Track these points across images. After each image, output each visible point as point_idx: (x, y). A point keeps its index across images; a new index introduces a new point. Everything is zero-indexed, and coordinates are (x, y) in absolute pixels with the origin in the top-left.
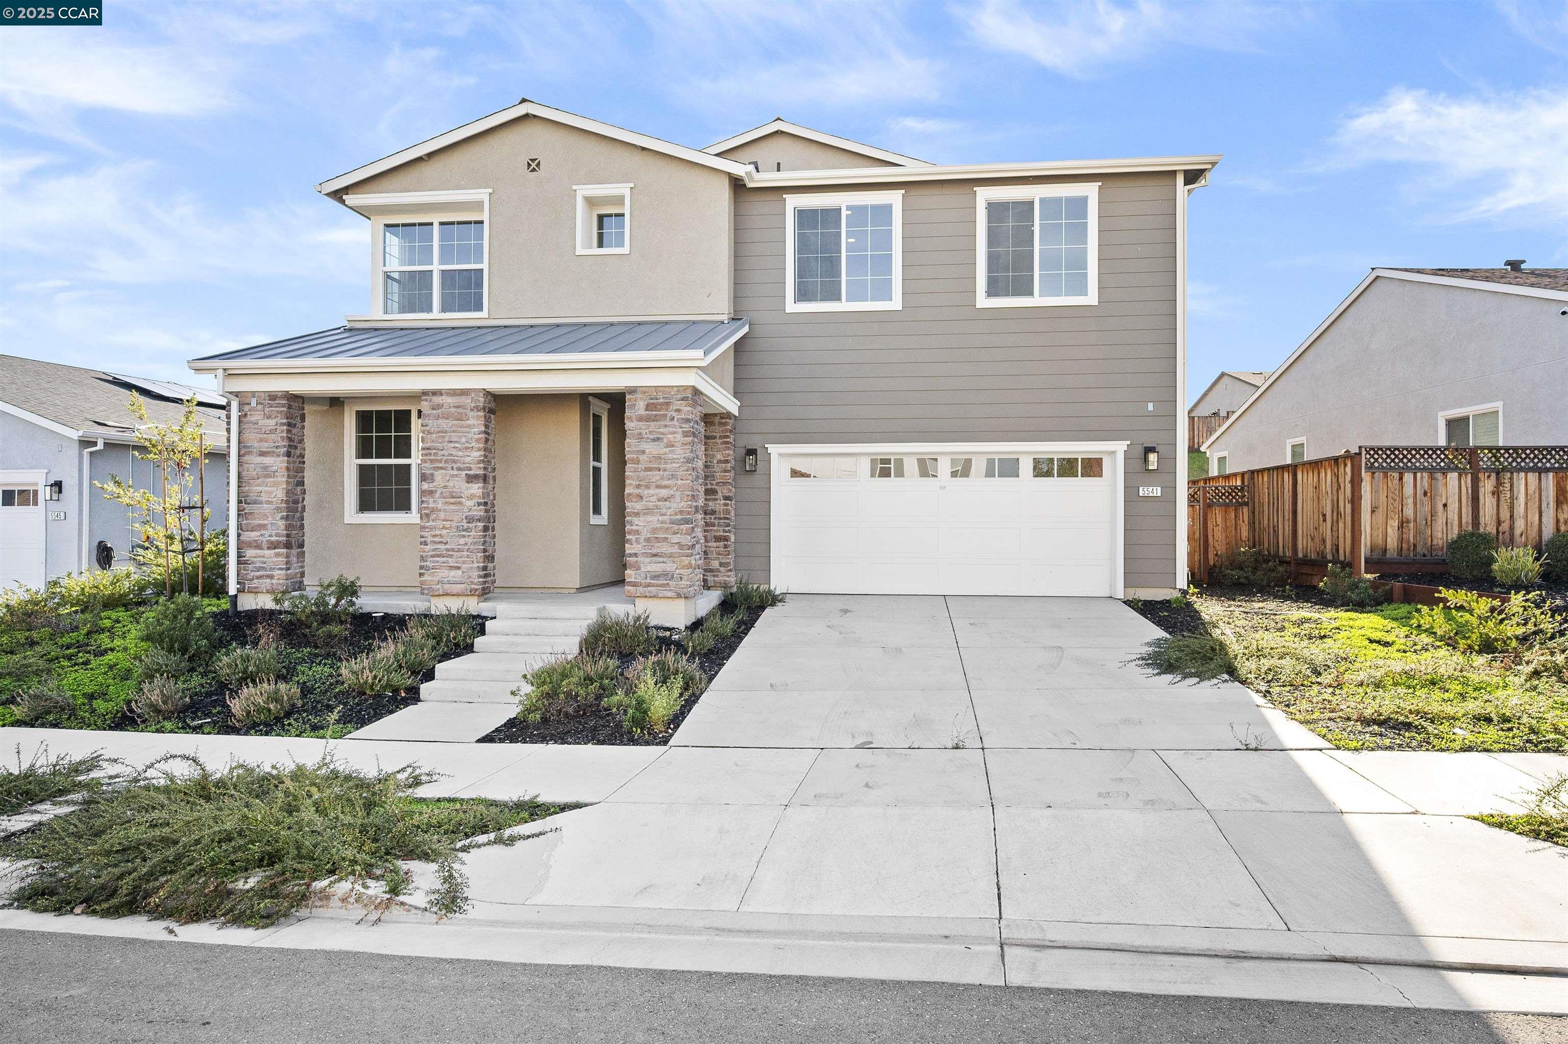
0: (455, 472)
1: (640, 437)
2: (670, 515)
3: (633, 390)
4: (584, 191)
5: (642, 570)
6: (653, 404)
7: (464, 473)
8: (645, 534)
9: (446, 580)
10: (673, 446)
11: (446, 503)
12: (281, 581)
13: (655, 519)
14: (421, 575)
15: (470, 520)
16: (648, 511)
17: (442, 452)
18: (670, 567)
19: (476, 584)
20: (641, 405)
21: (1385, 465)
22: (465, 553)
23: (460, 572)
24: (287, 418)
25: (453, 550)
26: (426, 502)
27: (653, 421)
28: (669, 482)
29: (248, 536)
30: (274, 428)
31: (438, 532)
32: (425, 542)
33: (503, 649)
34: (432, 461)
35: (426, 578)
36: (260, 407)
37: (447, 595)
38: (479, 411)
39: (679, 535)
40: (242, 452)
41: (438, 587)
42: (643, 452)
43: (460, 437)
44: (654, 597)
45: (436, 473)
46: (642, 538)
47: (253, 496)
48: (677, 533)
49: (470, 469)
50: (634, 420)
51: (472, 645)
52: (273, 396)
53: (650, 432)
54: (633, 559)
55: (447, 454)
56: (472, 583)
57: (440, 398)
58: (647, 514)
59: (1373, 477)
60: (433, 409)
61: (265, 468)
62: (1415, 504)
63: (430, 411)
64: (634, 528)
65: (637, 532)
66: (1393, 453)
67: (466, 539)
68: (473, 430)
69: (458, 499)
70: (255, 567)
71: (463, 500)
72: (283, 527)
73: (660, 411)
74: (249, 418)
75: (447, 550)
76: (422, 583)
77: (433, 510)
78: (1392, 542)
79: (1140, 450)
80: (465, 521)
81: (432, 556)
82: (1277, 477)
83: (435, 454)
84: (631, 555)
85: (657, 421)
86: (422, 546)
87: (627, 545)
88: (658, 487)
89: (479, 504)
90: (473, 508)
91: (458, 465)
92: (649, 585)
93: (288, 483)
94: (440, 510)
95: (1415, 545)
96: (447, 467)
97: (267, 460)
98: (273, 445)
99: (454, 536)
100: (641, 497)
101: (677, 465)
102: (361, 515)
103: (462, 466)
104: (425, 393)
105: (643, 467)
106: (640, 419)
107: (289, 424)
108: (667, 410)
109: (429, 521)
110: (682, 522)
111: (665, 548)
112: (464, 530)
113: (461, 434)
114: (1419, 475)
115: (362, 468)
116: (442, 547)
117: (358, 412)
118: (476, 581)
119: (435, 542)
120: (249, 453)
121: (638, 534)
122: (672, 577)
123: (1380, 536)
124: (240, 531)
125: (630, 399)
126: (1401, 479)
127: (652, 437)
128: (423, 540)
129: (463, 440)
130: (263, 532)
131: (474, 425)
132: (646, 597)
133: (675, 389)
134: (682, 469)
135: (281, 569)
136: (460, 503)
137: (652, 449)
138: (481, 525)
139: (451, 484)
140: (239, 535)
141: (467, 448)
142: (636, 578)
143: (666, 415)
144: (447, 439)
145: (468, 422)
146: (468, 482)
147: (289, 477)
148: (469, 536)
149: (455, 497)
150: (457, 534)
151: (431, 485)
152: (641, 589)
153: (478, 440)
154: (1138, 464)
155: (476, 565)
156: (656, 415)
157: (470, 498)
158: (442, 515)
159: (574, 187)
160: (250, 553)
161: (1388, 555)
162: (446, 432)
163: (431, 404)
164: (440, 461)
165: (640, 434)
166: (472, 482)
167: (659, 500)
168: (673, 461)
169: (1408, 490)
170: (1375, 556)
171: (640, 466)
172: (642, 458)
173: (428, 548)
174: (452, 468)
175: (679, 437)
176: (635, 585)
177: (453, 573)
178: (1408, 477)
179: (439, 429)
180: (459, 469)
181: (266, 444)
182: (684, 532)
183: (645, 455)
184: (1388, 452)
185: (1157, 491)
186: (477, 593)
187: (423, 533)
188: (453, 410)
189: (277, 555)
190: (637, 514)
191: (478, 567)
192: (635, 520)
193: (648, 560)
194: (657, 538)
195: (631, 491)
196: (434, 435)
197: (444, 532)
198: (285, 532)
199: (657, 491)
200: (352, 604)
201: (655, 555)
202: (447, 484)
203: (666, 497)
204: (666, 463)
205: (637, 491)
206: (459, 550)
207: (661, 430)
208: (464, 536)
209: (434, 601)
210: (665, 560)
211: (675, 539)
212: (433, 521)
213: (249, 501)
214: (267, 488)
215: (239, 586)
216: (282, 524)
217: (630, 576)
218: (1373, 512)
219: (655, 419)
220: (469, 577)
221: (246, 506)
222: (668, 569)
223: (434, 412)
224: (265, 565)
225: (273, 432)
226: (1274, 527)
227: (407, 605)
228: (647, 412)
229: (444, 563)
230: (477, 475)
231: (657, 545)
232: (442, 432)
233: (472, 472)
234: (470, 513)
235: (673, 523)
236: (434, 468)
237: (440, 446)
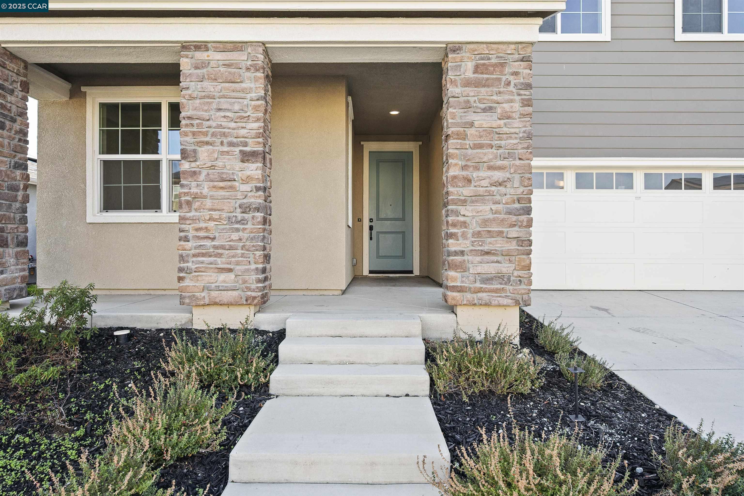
0: (225, 148)
1: (467, 106)
2: (507, 203)
3: (457, 48)
5: (471, 271)
6: (484, 64)
7: (237, 149)
8: (474, 227)
9: (213, 285)
10: (509, 118)
11: (214, 187)
13: (487, 208)
14: (180, 279)
15: (245, 209)
16: (478, 198)
17: (208, 123)
18: (505, 267)
19: (254, 291)
20: (470, 66)
22: (239, 252)
23: (232, 276)
25: (223, 247)
26: (187, 185)
27: (484, 86)
28: (505, 163)
32: (186, 237)
33: (315, 390)
34: (194, 134)
35: (187, 283)
37: (216, 304)
38: (257, 70)
39: (516, 228)
41: (203, 294)
42: (472, 124)
43: (232, 104)
44: (486, 305)
45: (200, 149)
46: (470, 232)
48: (514, 226)
49: (246, 144)
50: (459, 85)
51: (267, 384)
53: (480, 101)
54: (458, 258)
55: (214, 125)
56: (249, 289)
57: (207, 53)
58: (477, 201)
60: (196, 68)
63: (193, 71)
64: (461, 219)
65: (464, 224)
67: (241, 233)
68: (249, 96)
69: (229, 183)
71: (237, 184)
73: (492, 74)
75: (215, 247)
76: (181, 290)
77: (196, 197)
80: (239, 210)
81: (194, 256)
84: (456, 253)
85: (488, 86)
86: (182, 243)
88: (490, 168)
89: (258, 189)
90: (250, 194)
91: (230, 139)
92: (480, 290)
94: (205, 197)
96: (214, 142)
99: (224, 229)
100: (470, 181)
101: (516, 141)
102: (105, 214)
103: (235, 140)
104: (186, 46)
105: (471, 143)
106: (467, 83)
108: (501, 72)
109: (190, 211)
110: (521, 211)
111: (500, 244)
112: (238, 222)
113: (234, 100)
115: (106, 163)
116: (208, 243)
117: (102, 105)
118: (254, 286)
119: (199, 238)
121: (466, 227)
122: (509, 279)
125: (455, 58)
127: (483, 106)
128: (182, 234)
129: (237, 107)
131: (251, 88)
132: (475, 305)
133: (513, 46)
134: (520, 146)
137: (482, 120)
138: (260, 215)
139: (220, 163)
141: (242, 118)
142: (462, 282)
143: (499, 80)
144: (214, 106)
145: (243, 85)
146: (243, 161)
148: (244, 229)
149: (226, 180)
150: (228, 227)
151: (193, 164)
152: (469, 296)
153: (256, 108)
155: (253, 266)
156: (487, 79)
157: (247, 180)
158: (208, 203)
162: (213, 97)
163: (193, 61)
164: (205, 134)
165: (468, 101)
166: (248, 161)
167: (492, 185)
168: (509, 135)
171: (467, 142)
172: (470, 132)
173: (189, 244)
174: (222, 143)
175: (517, 106)
176: (460, 290)
177: (222, 277)
179: (203, 94)
180: (231, 144)
183: (475, 129)
186: (256, 301)
187: (183, 226)
188: (222, 69)
190: (464, 202)
191: (257, 269)
192: (462, 210)
193: (478, 259)
194: (489, 231)
195: (456, 173)
196: (198, 101)
197: (212, 224)
199: (489, 173)
200: (81, 320)
201: (488, 253)
202: (214, 163)
203: (500, 180)
204: (500, 138)
205: (464, 173)
206: (231, 248)
207: (495, 98)
208: (237, 230)
209: (196, 312)
210: (499, 258)
211: (514, 233)
212: (196, 210)
217: (454, 279)
219: (485, 84)
220: (245, 282)
222: (504, 270)
223: (198, 71)
227: (161, 317)
228: (476, 75)
229: (211, 263)
230: (254, 152)
231: (489, 240)
232: (208, 97)
233: (248, 149)
234: (245, 201)
235: (510, 213)
236: (198, 143)
237: (206, 115)
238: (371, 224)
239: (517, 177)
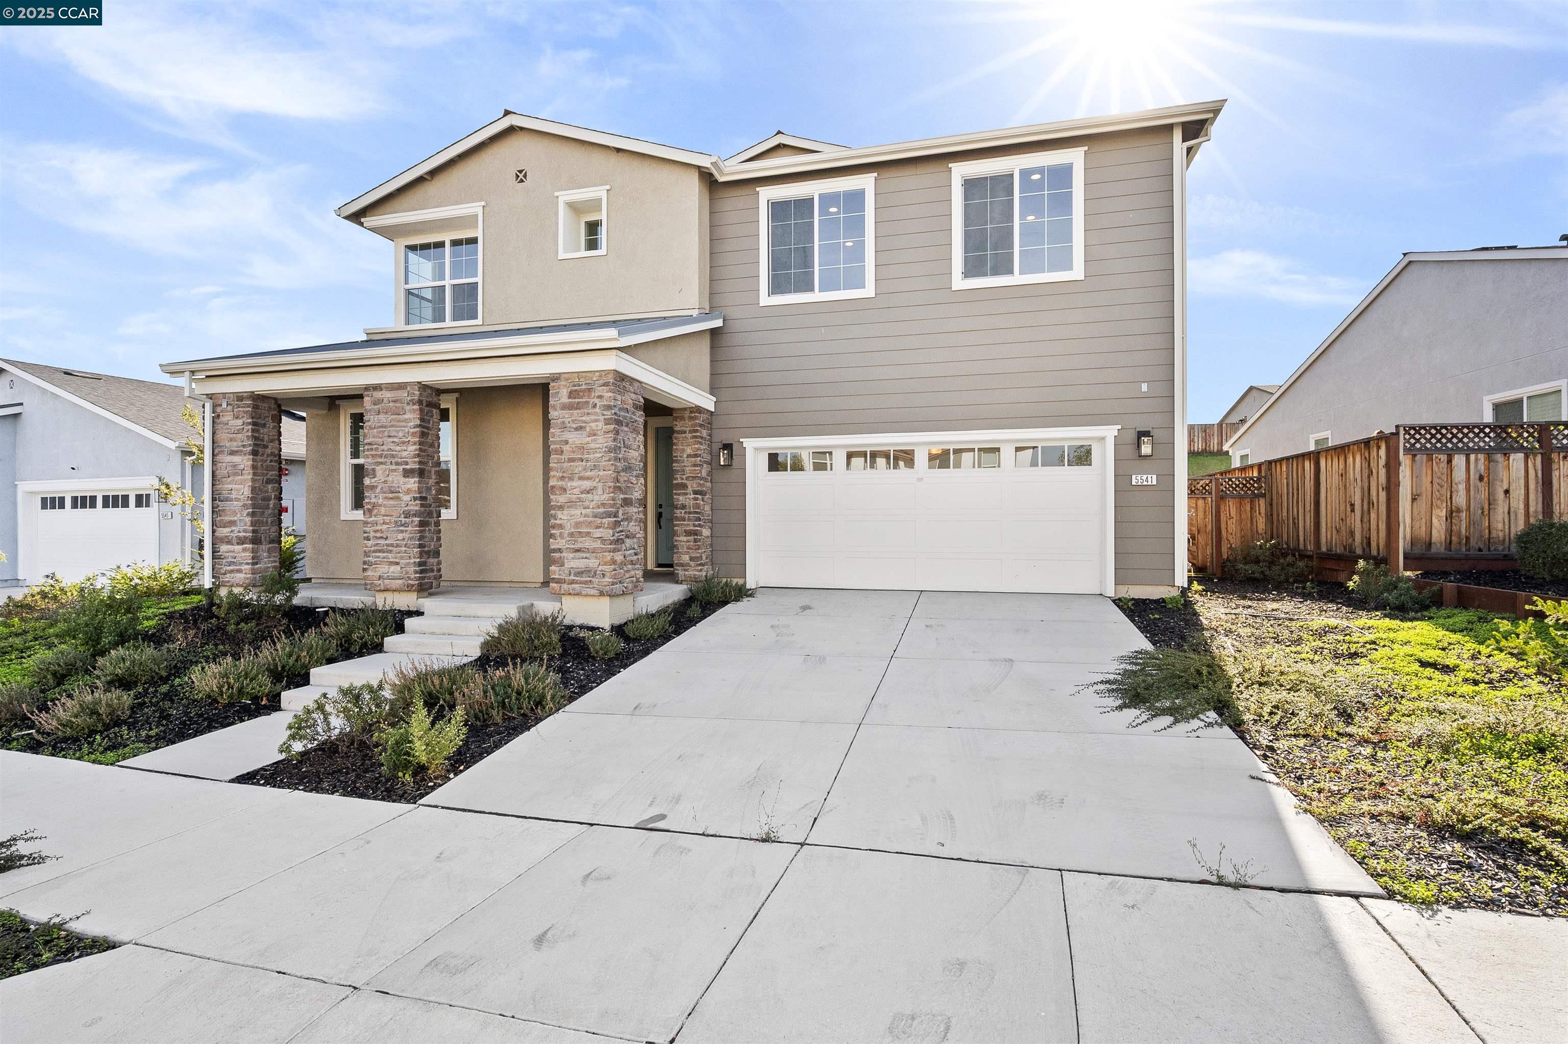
0: (394, 467)
1: (564, 427)
2: (593, 508)
3: (556, 377)
4: (566, 196)
5: (566, 565)
6: (576, 391)
7: (401, 468)
8: (569, 528)
9: (386, 575)
10: (595, 435)
11: (385, 498)
12: (249, 576)
13: (578, 512)
14: (364, 570)
15: (407, 515)
16: (571, 504)
17: (382, 447)
18: (593, 563)
19: (413, 580)
20: (564, 392)
21: (1428, 445)
22: (404, 549)
23: (398, 568)
24: (252, 418)
25: (392, 545)
26: (369, 497)
27: (577, 409)
28: (592, 473)
29: (223, 532)
30: (242, 427)
31: (379, 528)
32: (368, 537)
33: (408, 648)
34: (373, 456)
35: (369, 573)
36: (230, 408)
37: (388, 590)
38: (414, 404)
39: (601, 530)
40: (216, 451)
41: (379, 582)
42: (567, 442)
43: (398, 432)
44: (577, 594)
45: (377, 468)
46: (566, 532)
47: (225, 494)
48: (600, 527)
49: (407, 463)
50: (558, 409)
51: (382, 644)
52: (240, 397)
53: (573, 421)
54: (557, 555)
55: (386, 449)
56: (409, 578)
57: (380, 393)
58: (571, 507)
59: (1413, 460)
60: (375, 404)
61: (235, 466)
62: (1468, 490)
63: (373, 407)
64: (558, 522)
65: (561, 526)
66: (1439, 432)
67: (404, 534)
68: (409, 424)
69: (396, 494)
70: (227, 562)
71: (401, 495)
72: (249, 523)
73: (582, 398)
74: (222, 419)
75: (388, 545)
76: (365, 578)
77: (374, 506)
78: (1439, 533)
79: (1131, 436)
80: (403, 516)
81: (374, 551)
82: (1297, 465)
83: (377, 449)
84: (554, 551)
85: (580, 409)
86: (366, 542)
87: (551, 540)
88: (581, 478)
89: (415, 499)
90: (410, 503)
91: (396, 460)
92: (573, 582)
93: (253, 480)
94: (380, 506)
95: (1467, 538)
96: (386, 462)
97: (236, 459)
98: (240, 444)
99: (393, 531)
100: (565, 490)
101: (599, 455)
102: (355, 512)
103: (400, 460)
104: (367, 388)
105: (566, 457)
106: (564, 407)
107: (254, 424)
108: (589, 397)
109: (371, 517)
110: (604, 515)
111: (587, 543)
112: (402, 525)
113: (399, 429)
114: (1472, 457)
115: (352, 467)
116: (382, 542)
117: (351, 415)
118: (413, 576)
119: (376, 538)
120: (222, 452)
121: (562, 529)
122: (595, 573)
123: (1424, 529)
124: (215, 527)
125: (553, 387)
126: (1450, 461)
127: (574, 426)
128: (365, 535)
129: (401, 434)
130: (233, 528)
131: (410, 419)
132: (570, 594)
133: (597, 374)
134: (604, 459)
135: (248, 564)
136: (398, 498)
137: (575, 438)
138: (417, 520)
139: (390, 479)
140: (214, 532)
141: (403, 443)
142: (561, 575)
143: (587, 403)
144: (386, 434)
145: (406, 416)
146: (404, 477)
147: (254, 474)
148: (406, 531)
149: (394, 492)
150: (395, 529)
151: (373, 480)
152: (565, 586)
153: (413, 434)
154: (1129, 451)
155: (412, 561)
156: (579, 403)
157: (408, 491)
158: (383, 510)
159: (556, 194)
160: (224, 548)
161: (1433, 550)
162: (385, 427)
163: (373, 399)
164: (381, 456)
165: (563, 422)
166: (408, 476)
167: (582, 493)
168: (595, 451)
169: (1459, 473)
170: (1417, 551)
171: (563, 457)
172: (566, 448)
173: (370, 543)
174: (391, 463)
175: (601, 424)
176: (558, 581)
177: (393, 568)
178: (1459, 460)
179: (379, 424)
180: (397, 464)
181: (235, 444)
182: (606, 526)
183: (569, 445)
184: (1433, 431)
185: (1153, 480)
186: (414, 588)
187: (366, 529)
188: (391, 404)
189: (244, 550)
190: (561, 508)
191: (415, 562)
192: (559, 514)
193: (572, 555)
194: (580, 532)
195: (554, 484)
196: (375, 431)
197: (385, 527)
198: (251, 528)
199: (581, 483)
200: (289, 599)
201: (578, 551)
202: (386, 479)
203: (588, 489)
204: (588, 453)
205: (560, 483)
206: (398, 546)
207: (584, 418)
208: (402, 532)
209: (378, 596)
210: (588, 555)
211: (598, 533)
212: (375, 516)
213: (222, 498)
214: (236, 486)
215: (214, 580)
216: (248, 520)
217: (554, 572)
218: (1414, 500)
219: (578, 407)
220: (407, 573)
221: (220, 503)
222: (591, 565)
223: (376, 407)
224: (235, 560)
225: (239, 432)
226: (1294, 519)
228: (570, 400)
229: (384, 558)
230: (412, 469)
231: (580, 539)
232: (381, 427)
233: (408, 467)
234: (406, 508)
235: (595, 517)
236: (376, 463)
237: (380, 441)
238: (660, 510)
239: (600, 485)
